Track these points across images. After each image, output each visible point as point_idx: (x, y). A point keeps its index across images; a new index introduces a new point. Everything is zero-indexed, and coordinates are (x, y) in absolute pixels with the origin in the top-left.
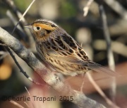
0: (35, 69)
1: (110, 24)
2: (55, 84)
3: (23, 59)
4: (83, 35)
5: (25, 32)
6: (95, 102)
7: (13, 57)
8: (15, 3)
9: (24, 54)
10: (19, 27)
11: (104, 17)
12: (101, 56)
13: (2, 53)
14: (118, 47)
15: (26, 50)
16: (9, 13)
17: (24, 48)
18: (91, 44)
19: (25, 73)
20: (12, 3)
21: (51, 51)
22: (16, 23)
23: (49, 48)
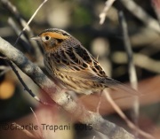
1: (131, 34)
2: (65, 104)
3: (28, 75)
4: (100, 47)
5: (30, 43)
6: (114, 125)
7: (16, 72)
9: (29, 69)
10: (23, 37)
11: (125, 25)
12: (120, 71)
13: (2, 67)
14: (142, 60)
15: (32, 64)
16: (11, 21)
17: (29, 61)
18: (109, 57)
19: (30, 92)
20: (14, 9)
21: (61, 65)
22: (19, 33)
23: (59, 62)
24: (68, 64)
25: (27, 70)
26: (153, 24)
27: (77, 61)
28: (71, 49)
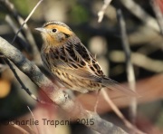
1: (129, 32)
2: (63, 103)
3: (26, 73)
4: (97, 45)
5: (27, 41)
6: (111, 125)
7: (14, 71)
8: (16, 6)
9: (26, 67)
10: (20, 35)
11: (123, 23)
12: (118, 70)
14: (140, 59)
15: (29, 62)
16: (8, 18)
17: (27, 59)
18: (107, 56)
19: (27, 90)
20: (12, 6)
22: (17, 30)
24: (66, 61)
25: (24, 68)
26: (152, 23)
27: (76, 59)
28: (71, 46)
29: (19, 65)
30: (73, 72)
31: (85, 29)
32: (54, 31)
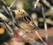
0: (14, 30)
1: (45, 12)
2: (22, 36)
4: (34, 16)
5: (10, 15)
6: (39, 43)
9: (10, 24)
10: (8, 13)
11: (43, 9)
12: (41, 25)
13: (1, 23)
14: (48, 21)
16: (4, 7)
17: (10, 21)
18: (37, 20)
22: (6, 11)
24: (23, 22)
27: (27, 21)
28: (25, 16)
29: (7, 23)
30: (26, 25)
31: (30, 11)
32: (19, 11)
